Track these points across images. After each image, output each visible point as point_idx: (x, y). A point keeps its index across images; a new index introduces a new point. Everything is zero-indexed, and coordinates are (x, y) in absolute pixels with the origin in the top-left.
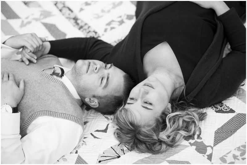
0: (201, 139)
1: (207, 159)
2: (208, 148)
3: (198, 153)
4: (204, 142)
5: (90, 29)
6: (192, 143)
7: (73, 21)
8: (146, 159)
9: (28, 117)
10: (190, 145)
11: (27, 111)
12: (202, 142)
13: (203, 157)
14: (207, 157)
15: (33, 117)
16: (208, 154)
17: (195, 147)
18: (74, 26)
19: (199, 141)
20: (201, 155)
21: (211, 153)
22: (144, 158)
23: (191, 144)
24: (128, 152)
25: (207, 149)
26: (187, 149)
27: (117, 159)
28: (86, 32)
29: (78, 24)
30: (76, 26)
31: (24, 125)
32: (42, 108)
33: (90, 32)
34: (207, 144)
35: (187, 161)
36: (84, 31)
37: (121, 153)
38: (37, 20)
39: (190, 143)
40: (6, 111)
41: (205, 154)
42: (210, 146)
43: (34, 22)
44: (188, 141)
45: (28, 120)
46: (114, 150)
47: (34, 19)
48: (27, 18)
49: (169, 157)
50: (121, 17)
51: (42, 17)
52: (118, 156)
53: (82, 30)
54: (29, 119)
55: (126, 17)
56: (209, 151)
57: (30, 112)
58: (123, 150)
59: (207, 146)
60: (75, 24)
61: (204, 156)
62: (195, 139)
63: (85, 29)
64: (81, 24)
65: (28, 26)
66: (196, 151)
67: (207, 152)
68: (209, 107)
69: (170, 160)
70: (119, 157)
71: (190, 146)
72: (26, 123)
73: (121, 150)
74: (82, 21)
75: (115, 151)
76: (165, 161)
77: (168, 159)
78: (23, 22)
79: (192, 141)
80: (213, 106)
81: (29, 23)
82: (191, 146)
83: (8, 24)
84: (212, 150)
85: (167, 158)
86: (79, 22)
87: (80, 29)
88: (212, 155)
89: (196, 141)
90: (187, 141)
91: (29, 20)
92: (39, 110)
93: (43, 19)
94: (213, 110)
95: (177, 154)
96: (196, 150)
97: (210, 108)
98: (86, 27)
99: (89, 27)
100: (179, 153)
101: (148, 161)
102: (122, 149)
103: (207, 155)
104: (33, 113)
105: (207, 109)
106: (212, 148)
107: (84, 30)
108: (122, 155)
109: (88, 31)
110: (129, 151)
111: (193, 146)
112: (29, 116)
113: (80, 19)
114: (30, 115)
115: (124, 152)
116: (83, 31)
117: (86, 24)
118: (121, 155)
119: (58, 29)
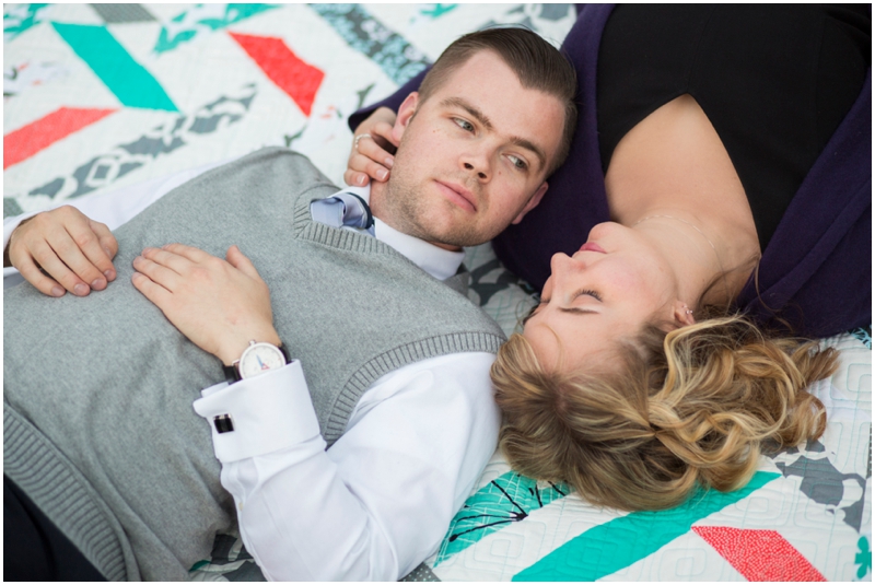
0: (822, 449)
1: (844, 523)
2: (845, 483)
3: (812, 502)
4: (831, 462)
5: (409, 54)
6: (787, 464)
7: (344, 25)
8: (621, 525)
9: (341, 388)
10: (781, 472)
11: (330, 367)
12: (826, 459)
13: (829, 514)
14: (843, 515)
15: (357, 382)
16: (849, 504)
17: (799, 480)
18: (351, 43)
19: (814, 456)
20: (823, 506)
21: (858, 498)
22: (614, 520)
23: (786, 470)
24: (555, 498)
25: (842, 487)
26: (770, 485)
27: (515, 524)
28: (394, 63)
29: (363, 36)
30: (359, 44)
31: (330, 420)
32: (380, 343)
33: (408, 62)
34: (842, 468)
35: (772, 529)
36: (389, 61)
37: (527, 502)
38: (214, 24)
39: (780, 465)
40: (262, 365)
41: (836, 504)
42: (855, 476)
43: (205, 32)
44: (773, 457)
45: (342, 398)
46: (503, 491)
47: (204, 22)
48: (179, 18)
49: (704, 516)
50: (520, 9)
51: (233, 14)
52: (519, 512)
53: (379, 56)
54: (346, 392)
55: (539, 10)
56: (851, 493)
57: (344, 368)
58: (534, 492)
59: (842, 475)
60: (352, 37)
61: (832, 511)
62: (798, 451)
63: (392, 56)
64: (374, 37)
65: (183, 47)
66: (802, 494)
67: (844, 497)
68: (851, 332)
69: (708, 525)
70: (521, 516)
71: (782, 477)
72: (338, 408)
73: (530, 489)
74: (380, 26)
75: (506, 494)
76: (692, 531)
77: (700, 523)
78: (164, 32)
79: (787, 458)
80: (862, 331)
81: (187, 35)
82: (786, 475)
83: (111, 39)
84: (861, 489)
85: (697, 518)
86: (368, 27)
87: (371, 54)
88: (862, 507)
89: (802, 457)
90: (769, 458)
91: (187, 24)
92: (374, 355)
93: (237, 20)
94: (864, 343)
95: (732, 505)
96: (802, 488)
97: (853, 337)
98: (395, 47)
99: (406, 47)
100: (742, 500)
101: (626, 530)
102: (533, 487)
103: (844, 509)
104: (354, 370)
105: (843, 339)
106: (862, 483)
107: (386, 56)
108: (533, 508)
109: (400, 60)
110: (559, 495)
111: (791, 477)
112: (343, 384)
113: (371, 18)
114: (346, 377)
115: (539, 498)
116: (381, 62)
117: (394, 36)
118: (529, 509)
119: (291, 56)
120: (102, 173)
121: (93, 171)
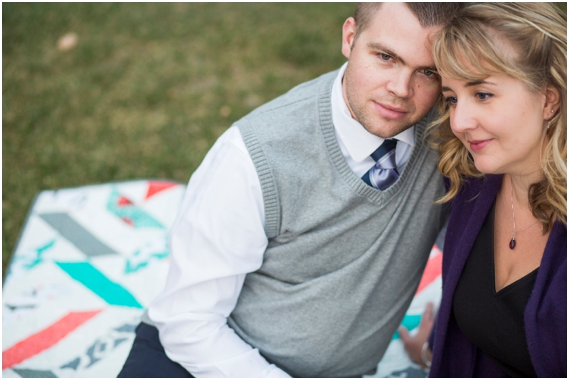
81: (143, 265)
91: (142, 258)
120: (103, 347)
121: (97, 348)
